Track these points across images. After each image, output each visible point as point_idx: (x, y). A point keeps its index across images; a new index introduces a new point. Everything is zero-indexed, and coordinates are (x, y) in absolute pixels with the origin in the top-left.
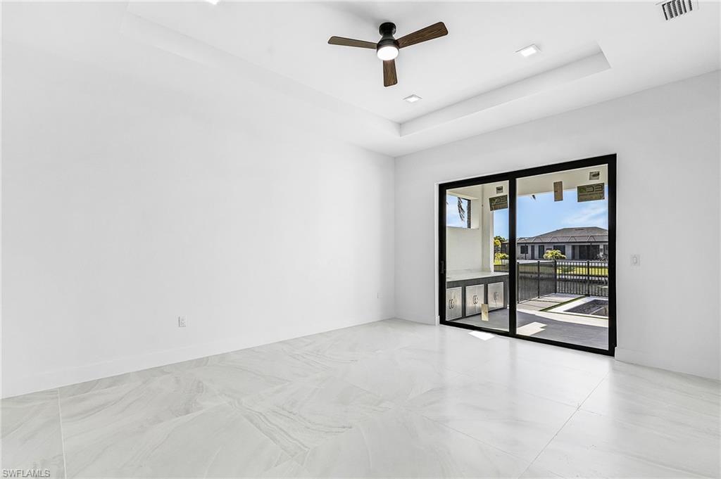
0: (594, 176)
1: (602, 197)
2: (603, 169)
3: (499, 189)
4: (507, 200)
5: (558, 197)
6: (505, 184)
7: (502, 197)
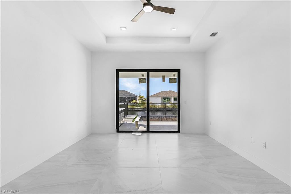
0: (174, 75)
1: (176, 83)
2: (176, 73)
3: (143, 75)
4: (146, 80)
5: (164, 81)
6: (145, 74)
7: (144, 78)
